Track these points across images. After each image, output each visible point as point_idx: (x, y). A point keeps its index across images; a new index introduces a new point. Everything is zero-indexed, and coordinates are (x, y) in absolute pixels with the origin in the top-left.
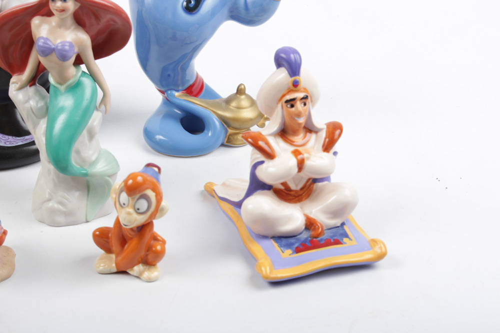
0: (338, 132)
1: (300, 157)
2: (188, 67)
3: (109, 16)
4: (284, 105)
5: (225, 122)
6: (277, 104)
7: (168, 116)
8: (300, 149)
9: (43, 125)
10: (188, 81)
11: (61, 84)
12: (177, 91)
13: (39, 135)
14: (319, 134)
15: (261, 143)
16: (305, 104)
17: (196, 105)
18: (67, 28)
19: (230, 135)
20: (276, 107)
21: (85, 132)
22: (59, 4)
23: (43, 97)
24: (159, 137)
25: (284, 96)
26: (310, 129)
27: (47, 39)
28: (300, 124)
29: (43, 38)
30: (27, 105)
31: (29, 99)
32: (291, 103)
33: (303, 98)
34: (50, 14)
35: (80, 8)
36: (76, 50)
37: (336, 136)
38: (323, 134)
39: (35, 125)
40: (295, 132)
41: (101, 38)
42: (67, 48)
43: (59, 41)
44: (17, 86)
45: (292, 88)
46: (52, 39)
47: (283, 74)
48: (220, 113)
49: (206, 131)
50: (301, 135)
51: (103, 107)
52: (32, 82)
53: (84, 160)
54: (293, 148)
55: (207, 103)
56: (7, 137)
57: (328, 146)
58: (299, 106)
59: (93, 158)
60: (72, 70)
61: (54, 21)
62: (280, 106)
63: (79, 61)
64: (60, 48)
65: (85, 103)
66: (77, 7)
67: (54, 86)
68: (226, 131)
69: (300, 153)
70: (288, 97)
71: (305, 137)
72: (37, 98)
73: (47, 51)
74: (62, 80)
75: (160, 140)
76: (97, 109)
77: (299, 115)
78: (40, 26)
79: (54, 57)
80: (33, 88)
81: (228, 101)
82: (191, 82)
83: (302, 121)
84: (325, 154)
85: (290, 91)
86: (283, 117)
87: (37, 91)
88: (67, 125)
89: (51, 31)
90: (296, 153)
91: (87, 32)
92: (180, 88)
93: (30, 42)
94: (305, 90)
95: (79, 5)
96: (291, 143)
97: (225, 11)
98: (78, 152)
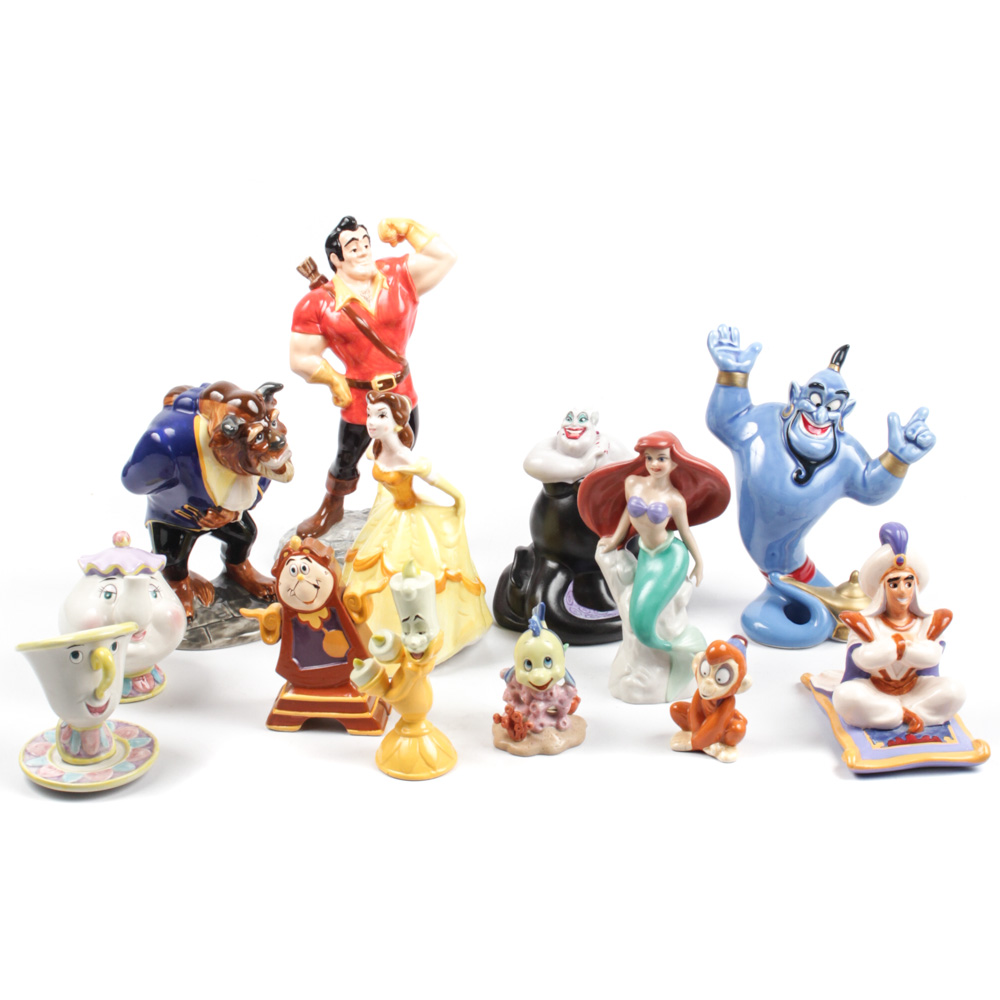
0: (946, 620)
1: (900, 643)
2: (796, 545)
3: (707, 480)
4: (887, 584)
5: (834, 612)
6: (880, 583)
7: (772, 602)
8: (902, 634)
9: (628, 592)
10: (796, 563)
11: (651, 548)
12: (783, 574)
13: (623, 603)
14: (925, 620)
15: (859, 625)
16: (910, 585)
17: (803, 591)
18: (662, 489)
19: (840, 628)
20: (879, 586)
21: (672, 603)
22: (655, 463)
23: (630, 563)
24: (758, 625)
25: (887, 574)
26: (914, 614)
27: (640, 499)
28: (902, 606)
29: (636, 498)
30: (613, 570)
31: (616, 563)
32: (894, 582)
33: (907, 578)
34: (645, 474)
35: (678, 469)
36: (670, 513)
37: (944, 623)
38: (929, 621)
39: (620, 592)
40: (898, 616)
41: (699, 503)
42: (660, 509)
43: (652, 502)
44: (605, 548)
45: (896, 566)
46: (645, 499)
47: (888, 550)
48: (829, 601)
49: (811, 621)
50: (905, 619)
51: (694, 577)
52: (621, 545)
53: (668, 633)
54: (894, 633)
55: (816, 591)
56: (588, 610)
57: (935, 633)
58: (903, 586)
59: (679, 632)
60: (664, 535)
61: (649, 480)
62: (882, 585)
63: (672, 526)
64: (652, 509)
65: (675, 570)
66: (674, 468)
67: (644, 551)
68: (835, 624)
69: (902, 639)
70: (892, 576)
71: (909, 622)
72: (625, 563)
73: (639, 512)
74: (653, 544)
75: (760, 628)
76: (687, 579)
77: (901, 596)
78: (634, 485)
79: (646, 519)
80: (621, 552)
81: (839, 590)
82: (800, 565)
83: (905, 602)
84: (930, 642)
85: (894, 569)
86: (885, 597)
87: (625, 556)
88: (654, 592)
89: (646, 491)
90: (897, 638)
91: (684, 495)
92: (786, 571)
93: (622, 503)
94: (911, 570)
95: (676, 465)
96: (893, 627)
97: (841, 487)
98: (663, 623)
